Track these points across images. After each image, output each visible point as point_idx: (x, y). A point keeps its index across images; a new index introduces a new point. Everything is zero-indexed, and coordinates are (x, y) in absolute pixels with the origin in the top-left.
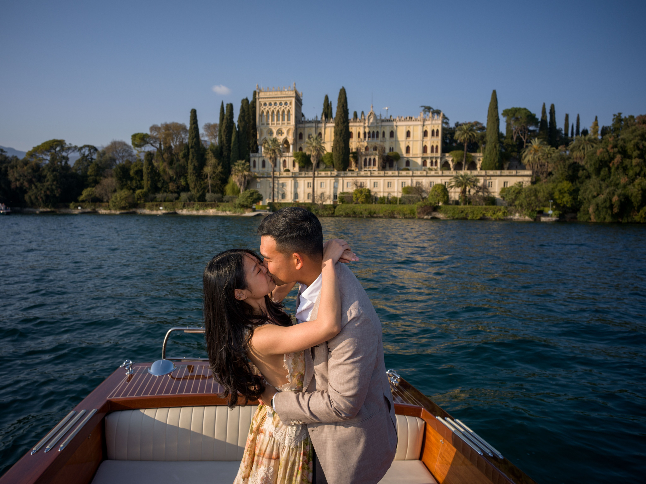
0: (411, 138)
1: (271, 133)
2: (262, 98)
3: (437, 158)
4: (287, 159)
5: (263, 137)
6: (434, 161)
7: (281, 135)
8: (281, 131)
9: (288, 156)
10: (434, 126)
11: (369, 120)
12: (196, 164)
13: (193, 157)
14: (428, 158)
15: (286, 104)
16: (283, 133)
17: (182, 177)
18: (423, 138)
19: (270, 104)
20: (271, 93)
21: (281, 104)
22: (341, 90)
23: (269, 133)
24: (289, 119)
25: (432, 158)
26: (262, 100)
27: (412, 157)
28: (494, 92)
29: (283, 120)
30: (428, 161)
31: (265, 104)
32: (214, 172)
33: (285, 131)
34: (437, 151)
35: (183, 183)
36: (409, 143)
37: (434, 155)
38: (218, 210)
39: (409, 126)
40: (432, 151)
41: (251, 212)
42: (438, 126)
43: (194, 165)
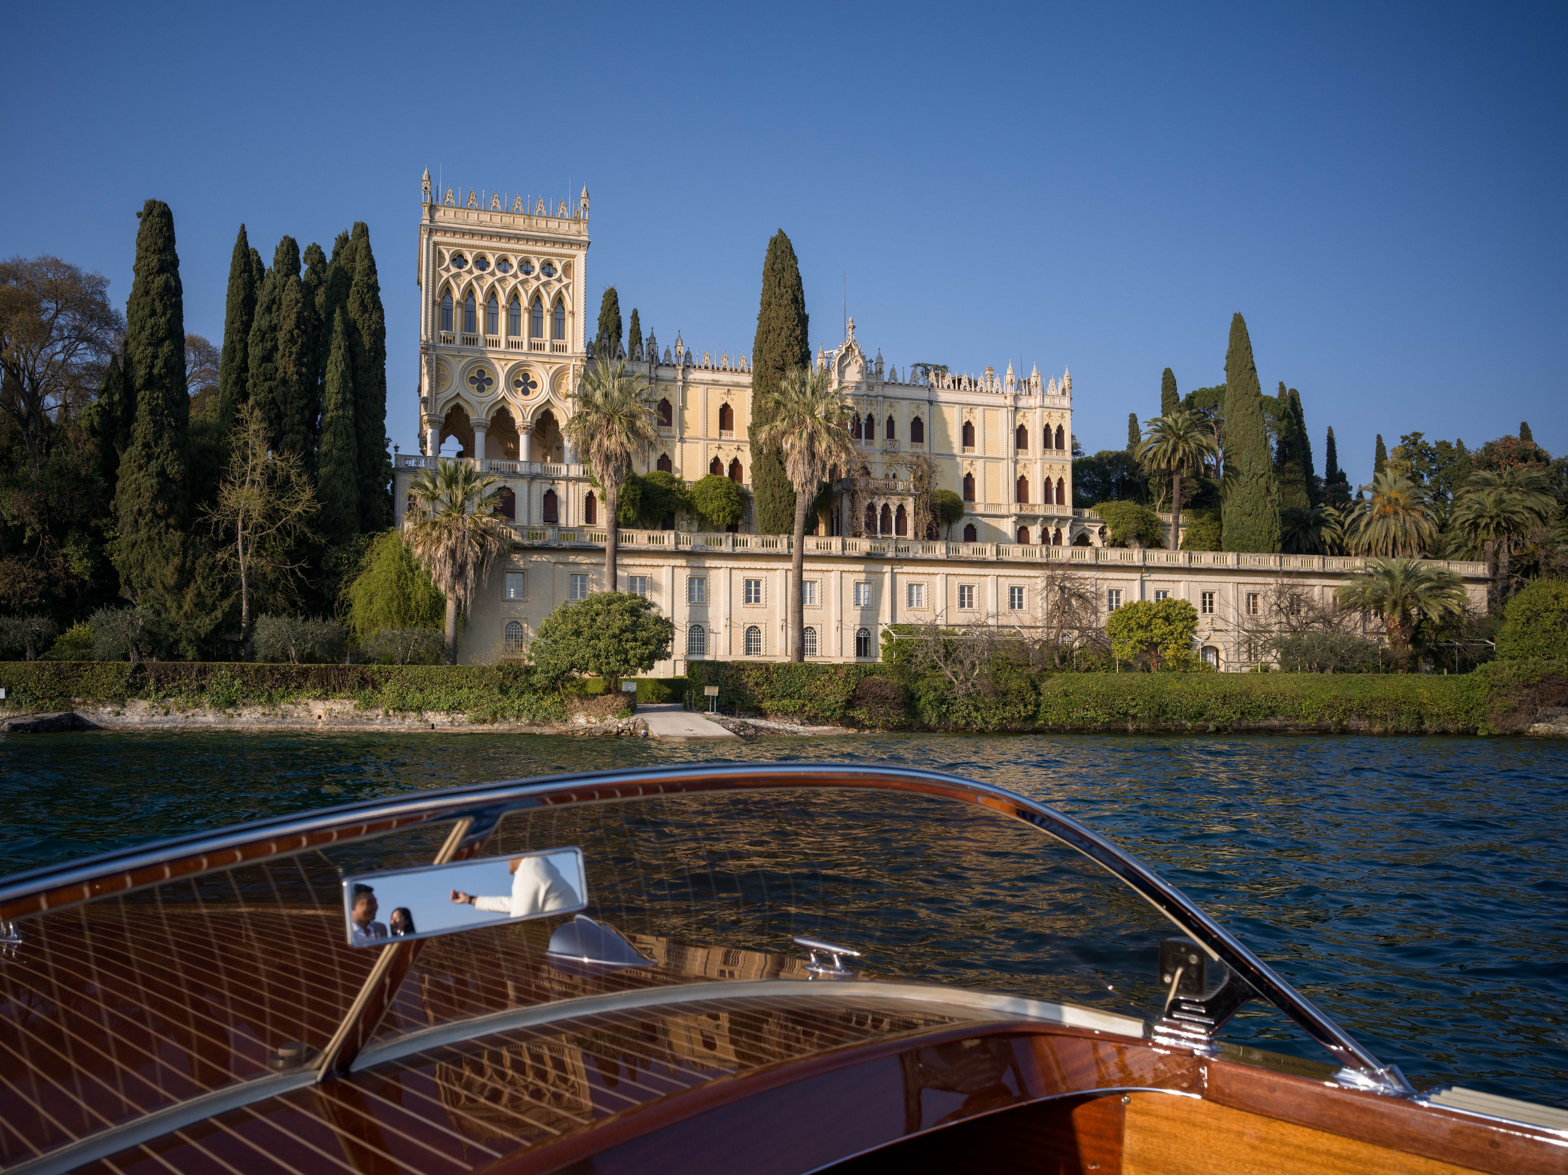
0: (977, 449)
1: (482, 380)
2: (445, 231)
3: (1062, 520)
4: (561, 489)
5: (447, 393)
6: (1052, 532)
7: (526, 392)
8: (526, 376)
9: (568, 479)
10: (1050, 415)
11: (841, 373)
12: (173, 470)
13: (158, 436)
14: (1034, 519)
15: (548, 268)
16: (534, 385)
17: (73, 535)
18: (1016, 454)
19: (481, 262)
20: (485, 217)
21: (526, 266)
22: (774, 242)
23: (473, 380)
24: (558, 331)
25: (1048, 519)
26: (448, 239)
27: (984, 516)
28: (1238, 322)
29: (536, 330)
30: (1035, 532)
31: (459, 260)
32: (272, 515)
33: (541, 375)
34: (1061, 501)
35: (80, 565)
36: (971, 464)
37: (1054, 510)
38: (368, 705)
39: (973, 406)
40: (1048, 499)
41: (616, 712)
42: (1062, 417)
43: (162, 473)
